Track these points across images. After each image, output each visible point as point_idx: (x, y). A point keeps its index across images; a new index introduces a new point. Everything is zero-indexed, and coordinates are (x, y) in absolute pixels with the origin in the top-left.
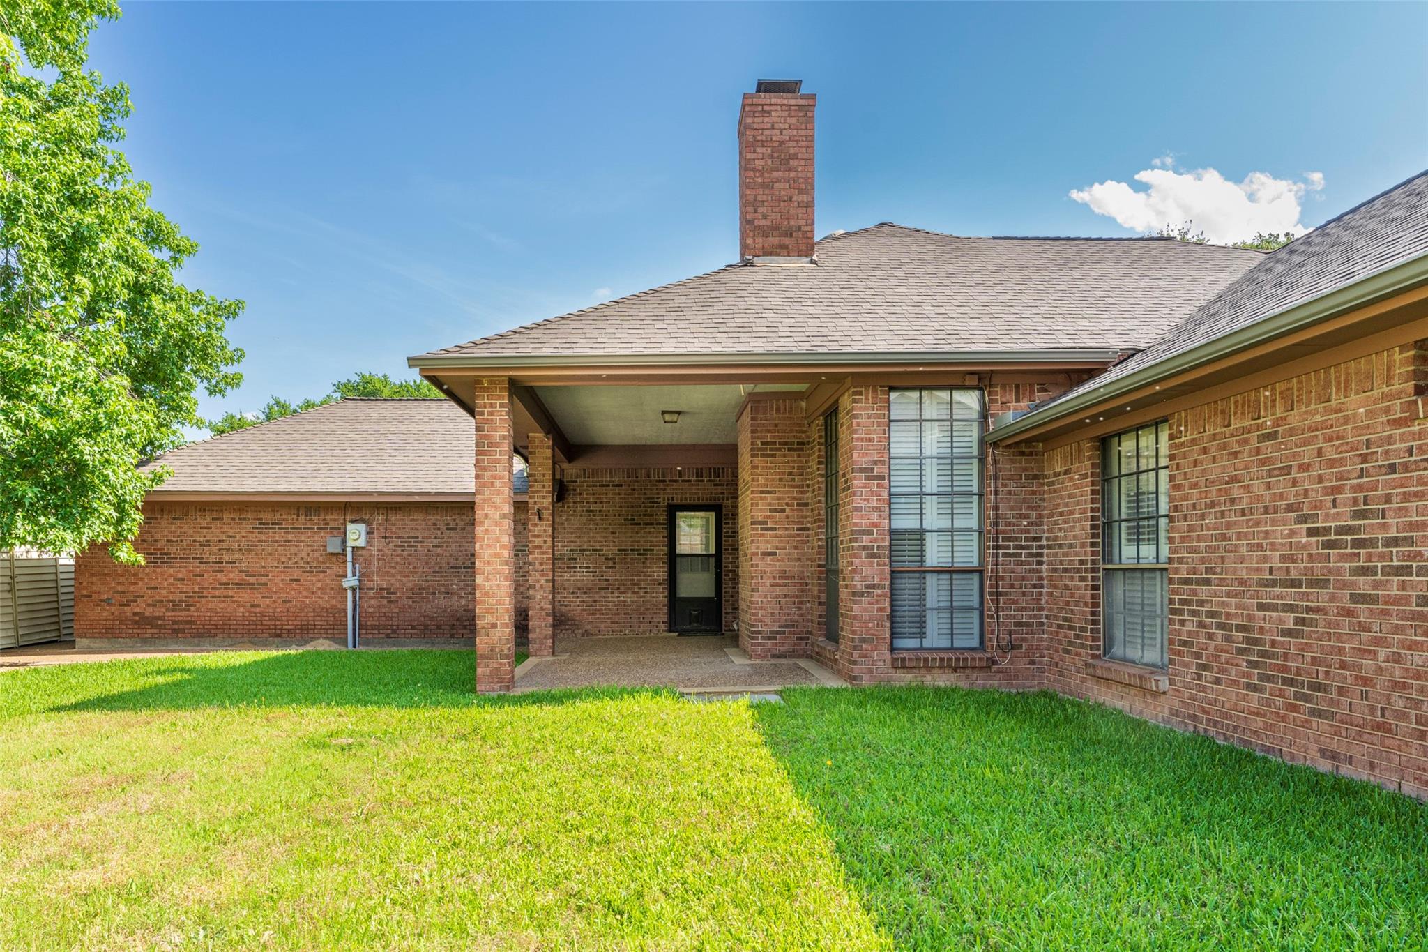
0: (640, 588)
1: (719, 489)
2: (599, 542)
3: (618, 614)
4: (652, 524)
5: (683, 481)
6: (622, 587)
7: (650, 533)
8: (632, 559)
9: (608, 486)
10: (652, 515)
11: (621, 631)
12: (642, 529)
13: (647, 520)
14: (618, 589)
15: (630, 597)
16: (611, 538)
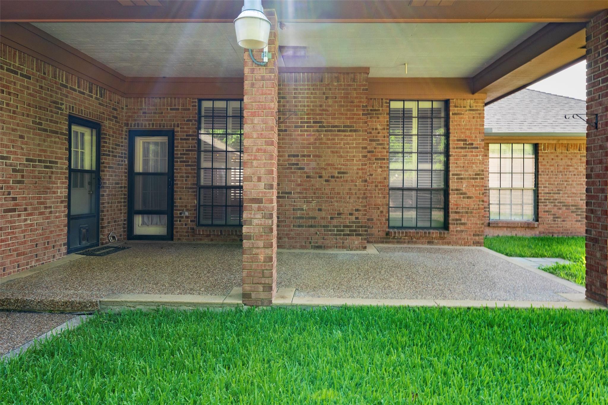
0: (46, 208)
1: (102, 109)
2: (6, 146)
3: (25, 242)
4: (56, 133)
5: (80, 92)
6: (29, 207)
7: (55, 142)
8: (40, 172)
9: (16, 73)
10: (56, 122)
11: (27, 264)
12: (48, 136)
13: (54, 128)
14: (26, 210)
15: (37, 219)
16: (19, 144)
